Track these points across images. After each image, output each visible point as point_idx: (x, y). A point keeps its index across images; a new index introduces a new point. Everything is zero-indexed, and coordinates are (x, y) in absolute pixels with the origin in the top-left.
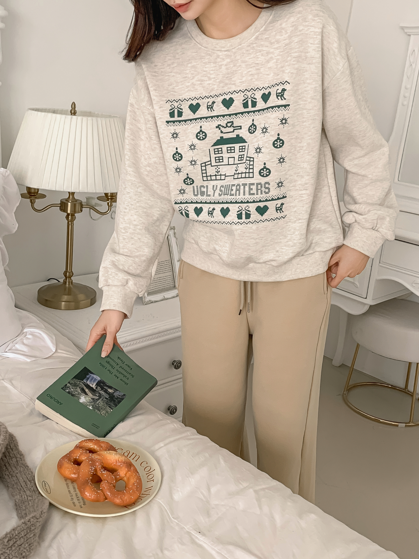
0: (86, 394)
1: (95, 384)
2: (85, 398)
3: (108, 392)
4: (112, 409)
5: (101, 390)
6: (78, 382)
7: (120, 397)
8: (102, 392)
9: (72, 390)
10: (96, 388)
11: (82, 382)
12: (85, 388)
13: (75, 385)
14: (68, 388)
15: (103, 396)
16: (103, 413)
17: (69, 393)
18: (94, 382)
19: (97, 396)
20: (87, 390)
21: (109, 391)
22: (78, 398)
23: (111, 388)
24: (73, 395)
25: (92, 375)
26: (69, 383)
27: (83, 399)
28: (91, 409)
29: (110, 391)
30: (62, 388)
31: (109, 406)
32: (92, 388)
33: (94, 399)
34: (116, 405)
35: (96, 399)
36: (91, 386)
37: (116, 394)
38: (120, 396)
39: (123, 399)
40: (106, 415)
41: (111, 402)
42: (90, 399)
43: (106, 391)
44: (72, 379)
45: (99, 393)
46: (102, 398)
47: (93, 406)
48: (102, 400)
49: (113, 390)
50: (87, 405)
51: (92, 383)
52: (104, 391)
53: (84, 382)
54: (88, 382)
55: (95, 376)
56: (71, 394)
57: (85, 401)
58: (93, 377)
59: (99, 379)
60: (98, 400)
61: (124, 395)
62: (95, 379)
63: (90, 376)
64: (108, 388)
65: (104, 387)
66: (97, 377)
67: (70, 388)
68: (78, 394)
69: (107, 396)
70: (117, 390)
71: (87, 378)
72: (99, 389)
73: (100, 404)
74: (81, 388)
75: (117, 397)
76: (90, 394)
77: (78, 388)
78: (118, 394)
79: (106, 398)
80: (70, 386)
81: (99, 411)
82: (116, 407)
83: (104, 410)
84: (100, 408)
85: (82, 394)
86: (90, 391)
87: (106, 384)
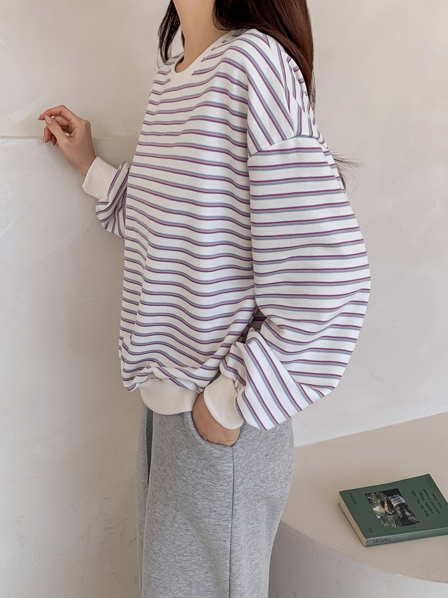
0: (383, 506)
1: (397, 504)
2: (380, 508)
4: (397, 526)
5: (399, 510)
6: (382, 496)
9: (373, 499)
10: (396, 507)
11: (386, 498)
12: (386, 502)
13: (379, 497)
14: (371, 496)
16: (386, 525)
17: (369, 499)
18: (397, 502)
19: (391, 512)
20: (386, 505)
21: (405, 513)
23: (409, 511)
24: (371, 502)
25: (400, 497)
26: (375, 493)
27: (377, 509)
28: (379, 518)
29: (407, 513)
30: (365, 494)
31: (397, 523)
32: (393, 505)
33: (387, 512)
34: (403, 525)
35: (389, 514)
36: (393, 503)
37: (410, 518)
38: (413, 520)
39: (413, 524)
40: (387, 527)
41: (401, 521)
42: (384, 512)
43: (403, 513)
44: (380, 492)
45: (396, 511)
47: (382, 517)
48: (394, 517)
49: (411, 514)
51: (395, 502)
52: (402, 512)
53: (388, 498)
54: (392, 500)
55: (401, 498)
56: (370, 501)
57: (378, 511)
58: (399, 498)
59: (404, 501)
60: (390, 515)
61: (418, 522)
62: (401, 501)
63: (398, 496)
64: (407, 511)
65: (404, 509)
66: (402, 500)
67: (372, 497)
68: (376, 504)
69: (401, 516)
70: (414, 515)
71: (393, 497)
72: (399, 508)
73: (389, 518)
74: (383, 501)
75: (410, 520)
76: (386, 509)
77: (380, 500)
78: (412, 518)
79: (399, 517)
80: (373, 496)
81: (384, 522)
82: (402, 526)
83: (389, 523)
84: (387, 521)
85: (380, 505)
86: (389, 507)
87: (407, 508)
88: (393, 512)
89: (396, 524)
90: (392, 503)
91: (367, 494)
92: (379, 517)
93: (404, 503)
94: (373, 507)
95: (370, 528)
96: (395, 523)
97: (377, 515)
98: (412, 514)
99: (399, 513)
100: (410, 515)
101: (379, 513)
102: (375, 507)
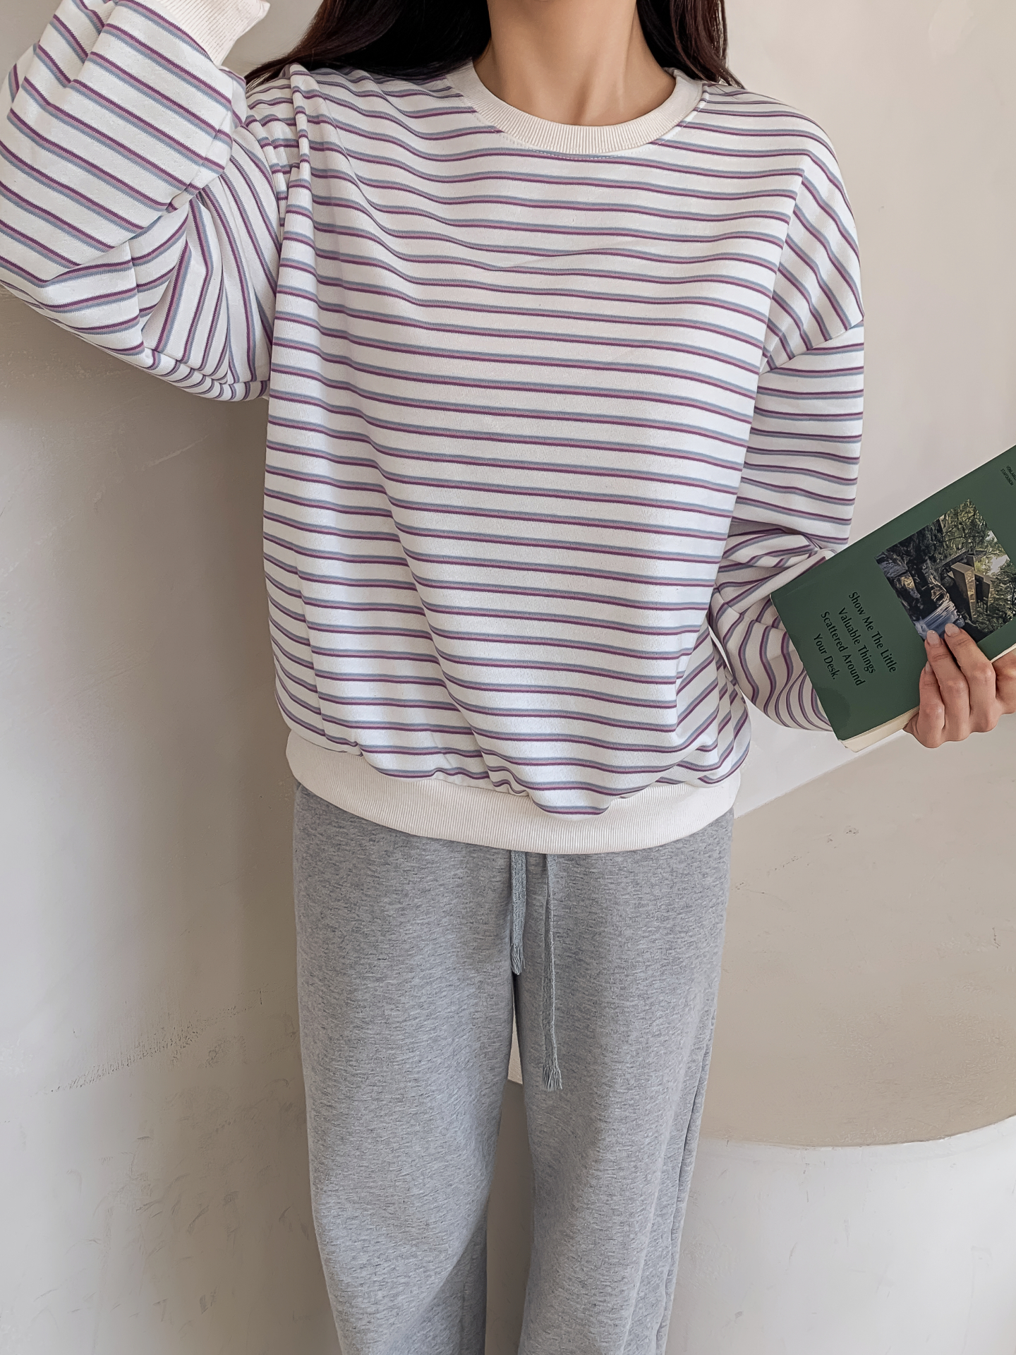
0: (978, 579)
1: (939, 610)
2: (988, 570)
3: (918, 580)
4: (939, 520)
5: (932, 588)
6: (982, 619)
7: (895, 557)
8: (933, 581)
9: (1009, 597)
10: (941, 597)
11: (971, 619)
12: (972, 600)
13: (995, 610)
15: (936, 570)
16: (969, 512)
18: (939, 616)
19: (955, 571)
20: (971, 592)
21: (914, 580)
22: (1006, 569)
23: (903, 593)
26: (1005, 620)
27: (996, 564)
28: (991, 533)
29: (909, 582)
31: (939, 535)
32: (952, 599)
33: (968, 564)
34: (920, 533)
35: (961, 560)
36: (952, 605)
38: (895, 561)
39: (893, 549)
40: (966, 506)
41: (927, 546)
42: (977, 564)
43: (922, 582)
44: (992, 632)
45: (942, 578)
46: (944, 562)
47: (982, 541)
48: (946, 557)
49: (900, 583)
50: (994, 545)
51: (944, 613)
52: (926, 583)
53: (964, 618)
54: (954, 615)
57: (994, 558)
59: (920, 625)
60: (958, 560)
61: (880, 561)
62: (930, 623)
64: (912, 593)
65: (919, 596)
66: (923, 630)
68: (1001, 581)
69: (927, 566)
70: (891, 581)
72: (935, 593)
73: (960, 546)
74: (982, 600)
75: (902, 559)
76: (970, 578)
77: (991, 601)
78: (896, 568)
79: (933, 559)
80: (1009, 610)
81: (973, 523)
82: (922, 530)
83: (961, 524)
84: (966, 531)
85: (990, 583)
86: (964, 589)
87: (909, 604)
89: (940, 530)
90: (956, 605)
92: (991, 536)
93: (918, 620)
94: (1009, 565)
96: (944, 530)
97: (996, 540)
98: (898, 586)
99: (934, 578)
100: (903, 578)
101: (991, 549)
102: (1004, 570)
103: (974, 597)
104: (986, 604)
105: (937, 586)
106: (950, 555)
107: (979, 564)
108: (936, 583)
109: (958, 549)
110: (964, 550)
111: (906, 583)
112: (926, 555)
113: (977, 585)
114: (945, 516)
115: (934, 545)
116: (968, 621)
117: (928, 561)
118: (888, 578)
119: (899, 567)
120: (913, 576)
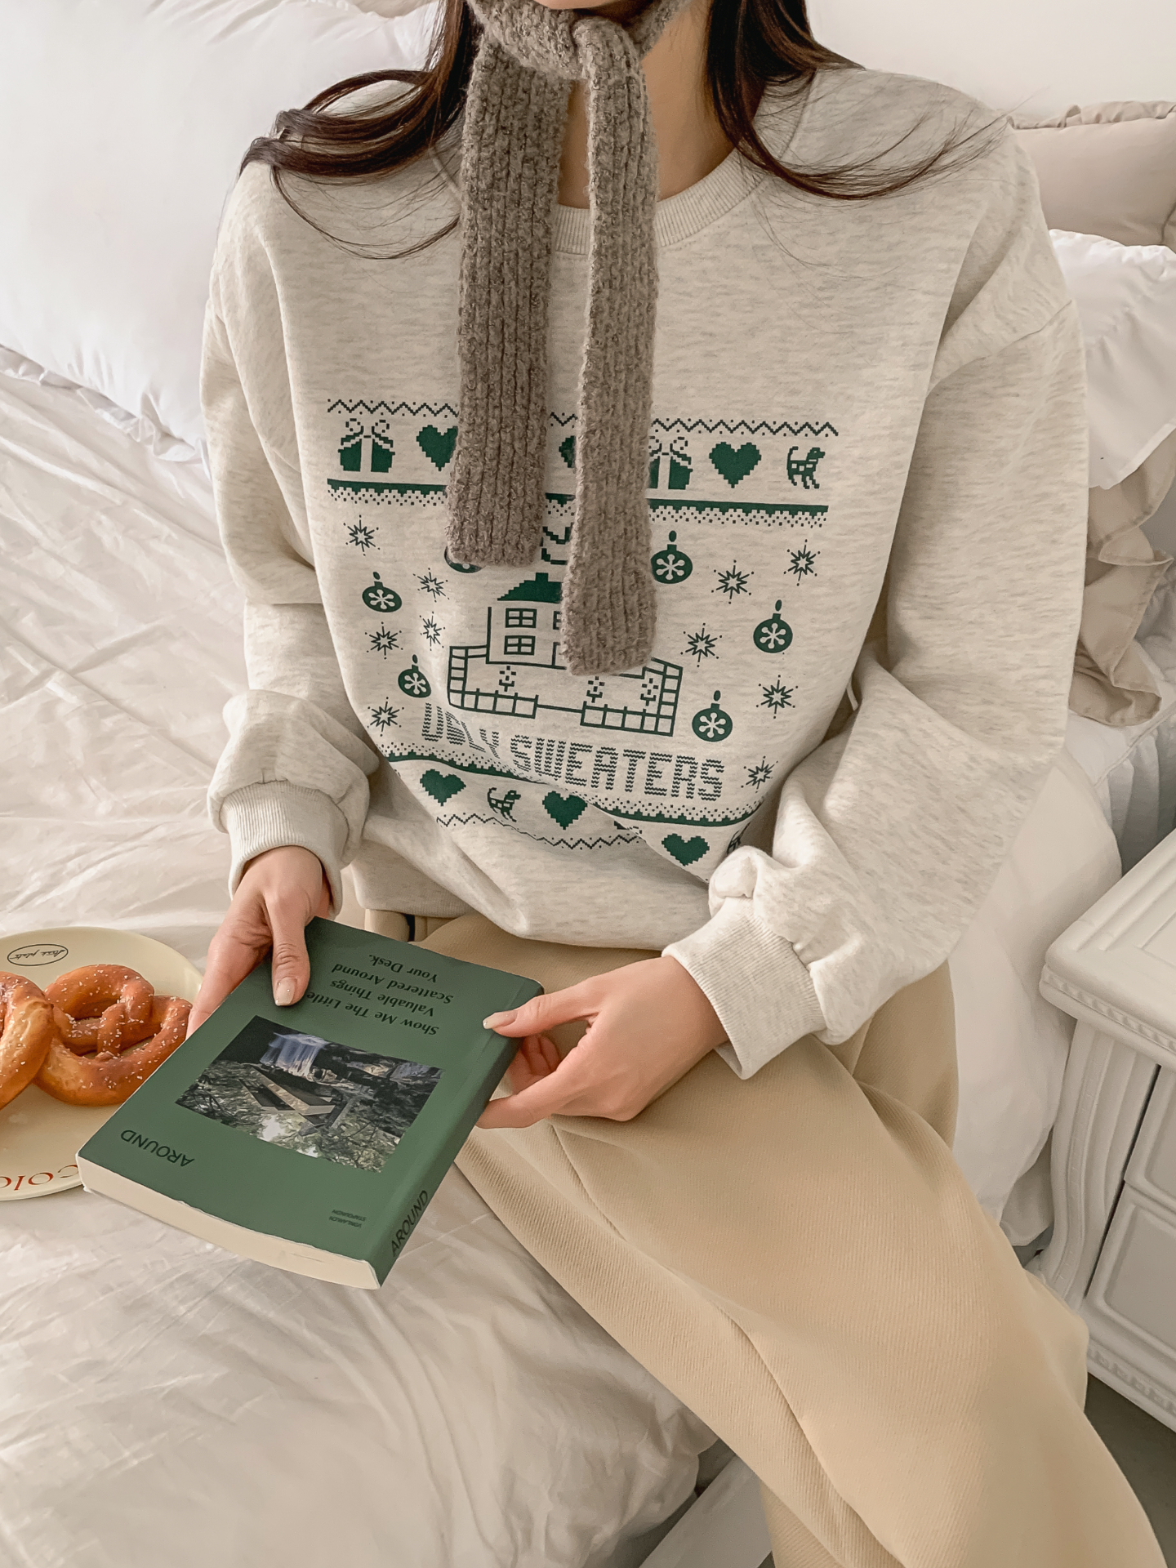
0: (285, 1107)
2: (280, 1120)
3: (365, 1077)
4: (399, 1136)
5: (339, 1078)
6: (239, 1070)
7: (419, 1082)
8: (344, 1085)
9: (222, 1101)
10: (318, 1075)
11: (257, 1068)
12: (272, 1085)
13: (231, 1083)
14: (204, 1096)
15: (351, 1096)
16: (366, 1161)
17: (210, 1113)
18: (302, 1057)
19: (326, 1103)
20: (281, 1093)
21: (369, 1075)
22: (253, 1127)
23: (374, 1059)
24: (228, 1120)
26: (205, 1078)
27: (273, 1128)
28: (315, 1155)
29: (373, 1071)
30: (178, 1102)
31: (383, 1126)
32: (302, 1079)
33: (316, 1117)
34: (411, 1117)
35: (328, 1116)
37: (401, 1076)
38: (415, 1078)
39: (431, 1087)
40: (378, 1165)
41: (388, 1110)
42: (303, 1120)
43: (358, 1078)
44: (214, 1063)
45: (334, 1091)
46: (349, 1105)
47: (319, 1145)
48: (352, 1111)
49: (385, 1065)
50: (296, 1146)
51: (298, 1063)
52: (352, 1079)
54: (281, 1064)
56: (221, 1116)
57: (283, 1132)
59: (319, 1043)
60: (332, 1116)
61: (433, 1070)
63: (284, 1041)
64: (361, 1064)
65: (349, 1065)
66: (309, 1040)
67: (211, 1097)
68: (250, 1113)
69: (368, 1094)
70: (398, 1061)
71: (271, 1051)
72: (330, 1075)
73: (344, 1128)
74: (258, 1089)
75: (408, 1085)
76: (297, 1104)
77: (244, 1090)
78: (406, 1075)
79: (367, 1102)
80: (210, 1090)
81: (351, 1155)
82: (411, 1122)
83: (366, 1147)
84: (350, 1144)
85: (263, 1108)
86: (297, 1093)
87: (353, 1054)
88: (328, 1100)
89: (388, 1130)
90: (291, 1075)
91: (185, 1098)
92: (311, 1152)
93: (326, 1046)
94: (254, 1132)
95: (334, 1212)
96: (382, 1132)
97: (300, 1151)
98: (386, 1062)
99: (347, 1088)
100: (386, 1070)
101: (296, 1140)
102: (256, 1127)
103: (273, 1090)
104: (248, 1087)
105: (336, 1083)
106: (348, 1115)
107: (299, 1121)
108: (338, 1085)
109: (344, 1125)
110: (334, 1126)
111: (377, 1068)
112: (382, 1102)
113: (282, 1101)
114: (394, 1144)
115: (381, 1115)
116: (259, 1066)
117: (371, 1098)
118: (406, 1061)
119: (403, 1075)
120: (375, 1077)
